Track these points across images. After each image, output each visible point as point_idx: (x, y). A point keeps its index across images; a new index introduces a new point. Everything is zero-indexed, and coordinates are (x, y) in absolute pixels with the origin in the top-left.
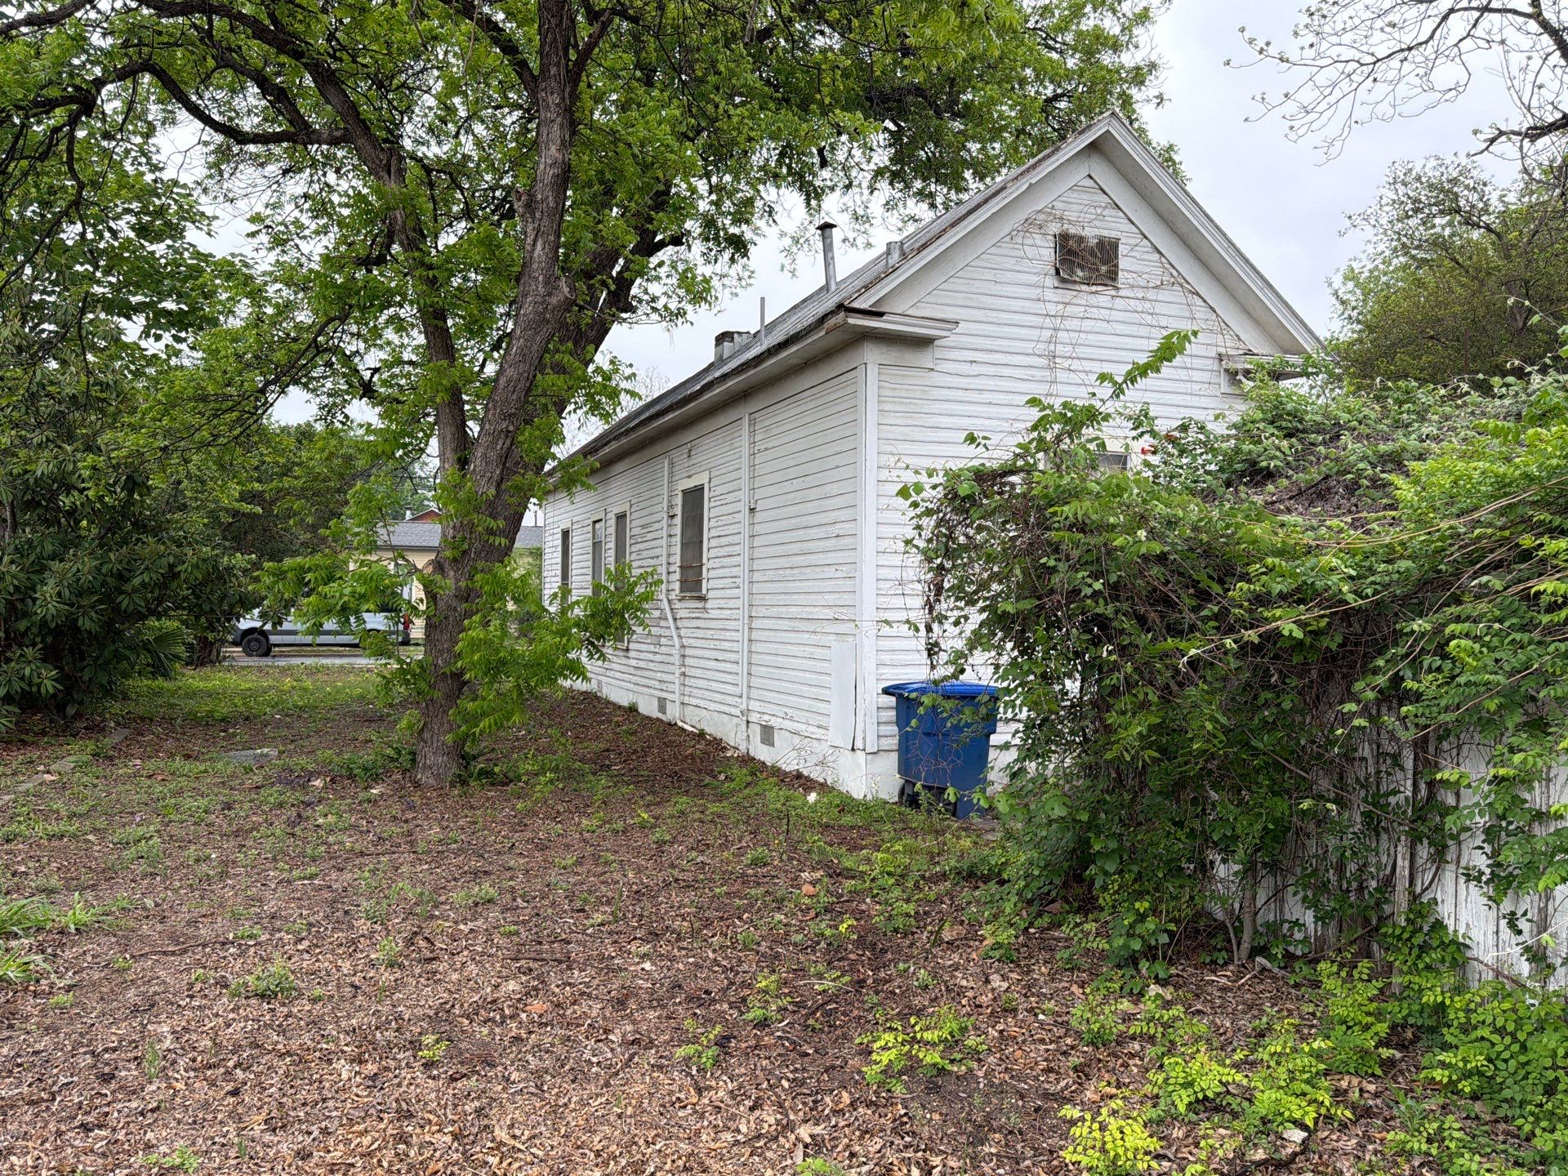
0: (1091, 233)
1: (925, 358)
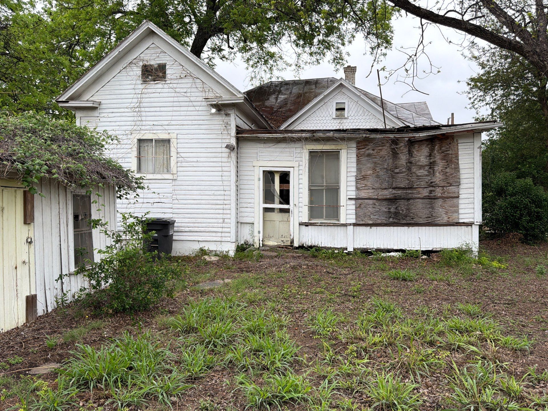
0: (154, 62)
1: (96, 113)
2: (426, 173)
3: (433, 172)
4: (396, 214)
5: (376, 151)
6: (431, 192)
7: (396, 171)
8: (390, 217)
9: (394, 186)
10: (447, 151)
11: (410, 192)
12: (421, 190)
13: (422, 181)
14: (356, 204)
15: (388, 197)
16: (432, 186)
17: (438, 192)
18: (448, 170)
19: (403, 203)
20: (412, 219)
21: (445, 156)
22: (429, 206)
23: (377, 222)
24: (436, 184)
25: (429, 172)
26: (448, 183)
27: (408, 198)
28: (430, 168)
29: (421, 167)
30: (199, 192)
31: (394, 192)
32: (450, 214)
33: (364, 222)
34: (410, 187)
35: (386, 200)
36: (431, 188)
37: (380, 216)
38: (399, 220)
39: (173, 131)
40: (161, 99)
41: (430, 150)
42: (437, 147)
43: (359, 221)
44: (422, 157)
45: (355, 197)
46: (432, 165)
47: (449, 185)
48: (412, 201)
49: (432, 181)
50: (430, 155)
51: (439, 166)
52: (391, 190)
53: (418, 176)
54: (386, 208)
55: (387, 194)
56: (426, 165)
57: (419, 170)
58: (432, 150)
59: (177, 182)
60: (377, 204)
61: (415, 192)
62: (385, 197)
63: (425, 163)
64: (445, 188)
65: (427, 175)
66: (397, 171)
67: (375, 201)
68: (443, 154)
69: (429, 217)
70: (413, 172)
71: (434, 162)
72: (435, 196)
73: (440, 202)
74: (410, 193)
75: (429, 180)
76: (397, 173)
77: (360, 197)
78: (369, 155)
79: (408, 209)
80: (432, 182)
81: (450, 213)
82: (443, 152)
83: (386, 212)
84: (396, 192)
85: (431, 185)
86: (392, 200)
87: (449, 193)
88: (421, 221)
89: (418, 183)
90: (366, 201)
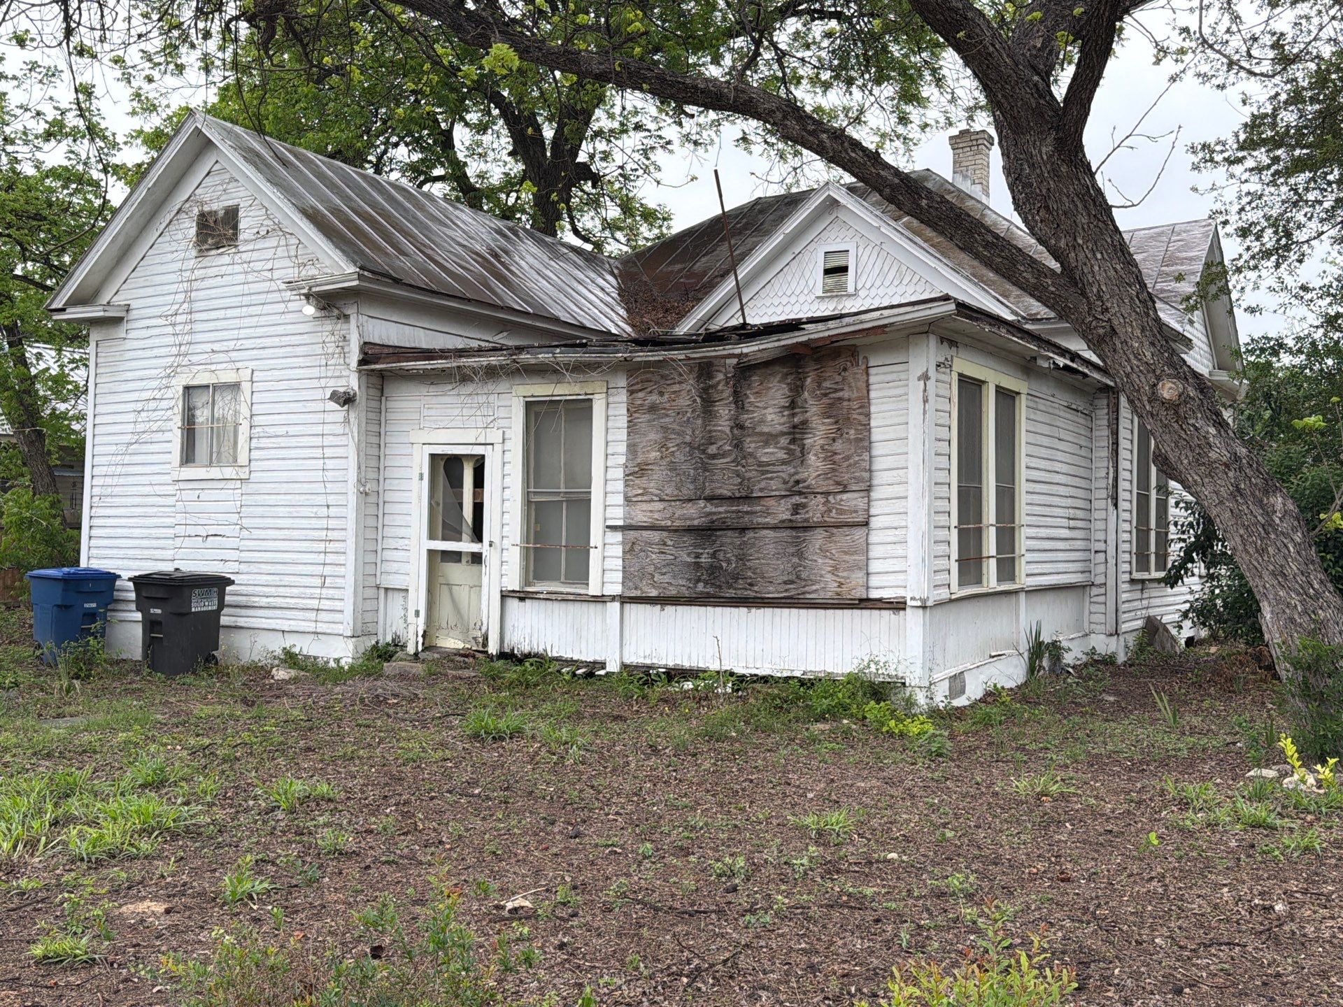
0: (218, 206)
1: (120, 332)
2: (782, 455)
3: (802, 452)
4: (714, 570)
5: (666, 396)
6: (796, 509)
7: (710, 451)
8: (699, 580)
9: (707, 492)
10: (836, 391)
11: (746, 508)
12: (772, 502)
13: (771, 479)
14: (623, 543)
15: (696, 523)
16: (800, 493)
17: (815, 509)
18: (838, 446)
19: (729, 540)
20: (751, 585)
21: (831, 406)
22: (792, 550)
23: (668, 593)
24: (808, 487)
25: (790, 452)
26: (838, 483)
27: (740, 526)
28: (793, 441)
29: (769, 439)
30: (288, 509)
31: (710, 508)
32: (845, 574)
33: (638, 593)
34: (744, 494)
35: (689, 530)
36: (797, 499)
37: (674, 577)
38: (720, 587)
39: (246, 364)
40: (226, 289)
41: (791, 390)
42: (809, 380)
43: (629, 589)
44: (770, 410)
45: (621, 523)
46: (797, 432)
47: (840, 488)
48: (750, 534)
49: (797, 477)
50: (793, 405)
51: (815, 435)
52: (702, 503)
53: (761, 464)
54: (689, 555)
55: (694, 513)
56: (783, 434)
57: (763, 447)
58: (797, 389)
59: (250, 485)
60: (670, 543)
61: (759, 508)
62: (688, 523)
63: (779, 428)
64: (831, 498)
65: (784, 463)
66: (712, 450)
67: (665, 534)
68: (825, 400)
69: (792, 582)
70: (751, 454)
71: (805, 422)
72: (806, 520)
73: (818, 538)
74: (747, 513)
75: (791, 475)
76: (713, 457)
77: (633, 523)
78: (653, 408)
79: (741, 558)
80: (797, 482)
81: (845, 570)
82: (825, 395)
83: (688, 565)
84: (714, 510)
85: (796, 488)
86: (705, 532)
87: (841, 512)
88: (772, 592)
89: (763, 485)
90: (645, 533)
